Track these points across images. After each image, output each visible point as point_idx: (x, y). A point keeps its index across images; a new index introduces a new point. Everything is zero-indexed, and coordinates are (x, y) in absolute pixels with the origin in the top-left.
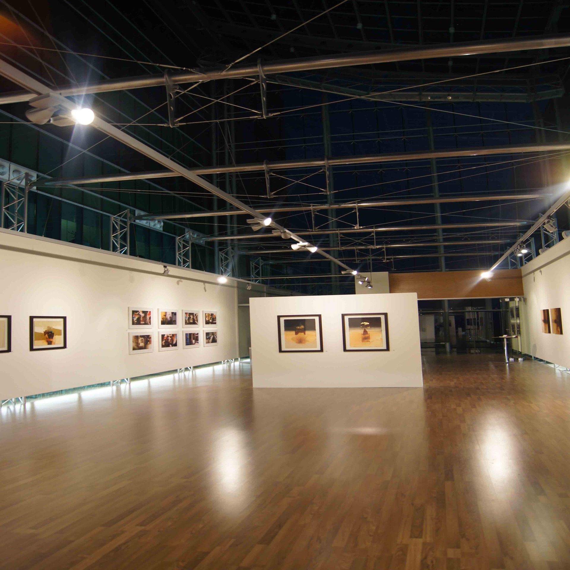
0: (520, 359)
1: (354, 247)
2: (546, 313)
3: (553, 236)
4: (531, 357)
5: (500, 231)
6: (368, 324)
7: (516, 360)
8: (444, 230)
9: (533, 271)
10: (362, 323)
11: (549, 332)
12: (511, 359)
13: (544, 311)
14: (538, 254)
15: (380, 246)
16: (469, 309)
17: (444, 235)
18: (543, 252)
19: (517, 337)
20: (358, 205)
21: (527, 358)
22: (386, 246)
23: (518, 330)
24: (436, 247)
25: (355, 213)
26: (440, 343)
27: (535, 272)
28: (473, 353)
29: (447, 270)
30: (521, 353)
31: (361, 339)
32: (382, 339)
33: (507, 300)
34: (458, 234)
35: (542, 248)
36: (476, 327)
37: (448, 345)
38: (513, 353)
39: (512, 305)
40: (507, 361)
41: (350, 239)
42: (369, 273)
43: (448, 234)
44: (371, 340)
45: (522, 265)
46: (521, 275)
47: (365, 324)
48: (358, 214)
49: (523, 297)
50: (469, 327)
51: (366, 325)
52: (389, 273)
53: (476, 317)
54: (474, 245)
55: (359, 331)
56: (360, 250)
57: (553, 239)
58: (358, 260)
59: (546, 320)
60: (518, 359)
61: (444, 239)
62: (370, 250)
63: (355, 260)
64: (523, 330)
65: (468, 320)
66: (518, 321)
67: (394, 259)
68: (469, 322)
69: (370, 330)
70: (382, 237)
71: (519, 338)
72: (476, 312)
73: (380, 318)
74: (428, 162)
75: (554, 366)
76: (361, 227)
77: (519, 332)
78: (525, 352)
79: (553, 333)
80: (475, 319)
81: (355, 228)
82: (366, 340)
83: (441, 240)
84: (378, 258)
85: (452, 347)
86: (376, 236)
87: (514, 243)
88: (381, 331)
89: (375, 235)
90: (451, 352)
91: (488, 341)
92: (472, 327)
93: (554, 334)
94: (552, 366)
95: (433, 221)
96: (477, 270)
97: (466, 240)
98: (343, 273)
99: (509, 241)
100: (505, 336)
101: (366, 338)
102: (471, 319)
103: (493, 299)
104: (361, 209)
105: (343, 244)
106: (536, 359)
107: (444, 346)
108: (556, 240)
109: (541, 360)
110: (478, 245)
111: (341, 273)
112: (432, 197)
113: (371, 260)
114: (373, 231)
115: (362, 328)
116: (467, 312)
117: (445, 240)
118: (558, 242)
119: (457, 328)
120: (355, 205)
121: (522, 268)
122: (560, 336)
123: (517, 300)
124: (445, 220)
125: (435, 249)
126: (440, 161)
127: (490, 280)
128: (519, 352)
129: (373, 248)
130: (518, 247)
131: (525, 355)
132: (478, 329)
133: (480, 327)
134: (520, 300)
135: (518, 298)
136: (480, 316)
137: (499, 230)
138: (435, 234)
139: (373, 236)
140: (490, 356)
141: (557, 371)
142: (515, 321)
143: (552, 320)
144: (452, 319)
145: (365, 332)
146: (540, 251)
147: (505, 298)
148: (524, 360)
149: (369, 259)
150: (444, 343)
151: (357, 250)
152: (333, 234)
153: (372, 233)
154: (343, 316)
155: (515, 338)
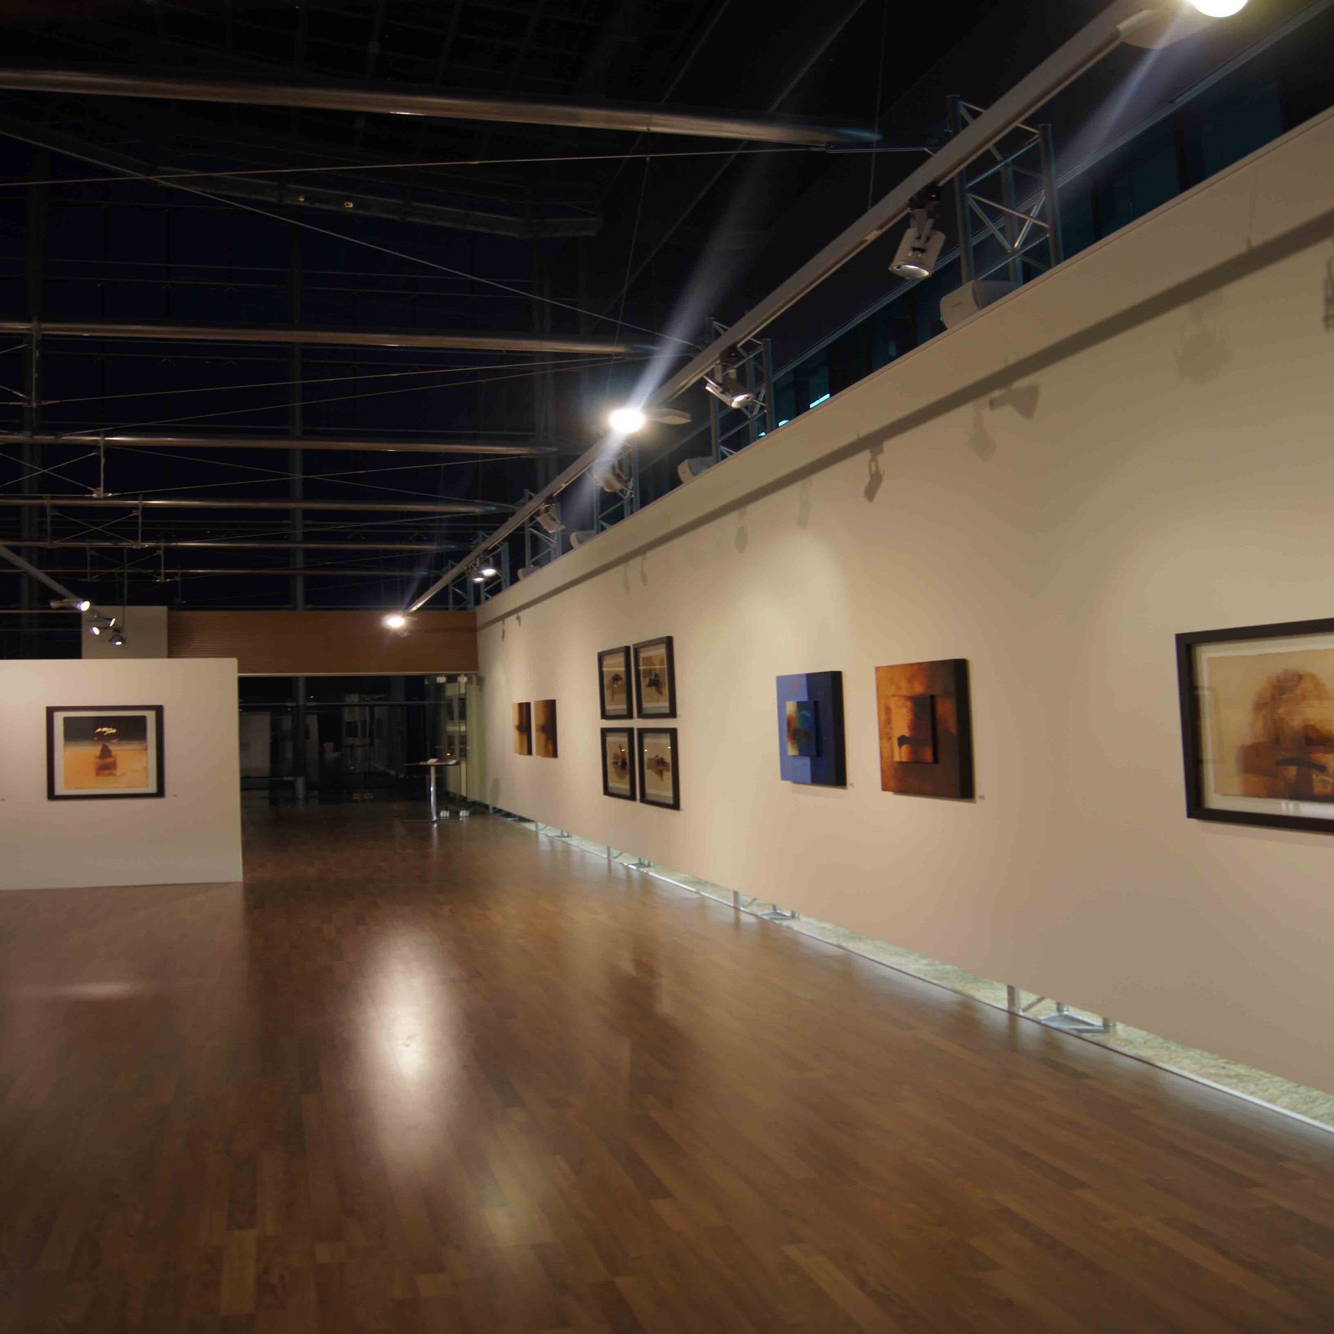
0: (463, 813)
1: (85, 542)
2: (524, 709)
3: (549, 541)
4: (486, 807)
5: (437, 524)
6: (114, 731)
7: (455, 815)
8: (308, 514)
9: (503, 618)
10: (99, 730)
11: (530, 752)
12: (444, 814)
13: (521, 705)
14: (514, 579)
15: (152, 544)
16: (353, 698)
17: (306, 526)
18: (526, 575)
19: (458, 763)
20: (106, 439)
21: (479, 809)
22: (167, 544)
23: (461, 748)
24: (286, 552)
25: (98, 458)
26: (283, 777)
27: (506, 620)
28: (356, 801)
29: (309, 606)
30: (465, 799)
31: (92, 769)
32: (146, 769)
33: (441, 680)
34: (342, 526)
35: (523, 566)
36: (367, 741)
37: (300, 783)
38: (448, 799)
39: (451, 691)
40: (435, 818)
41: (78, 521)
42: (120, 608)
43: (315, 523)
44: (118, 772)
45: (478, 602)
46: (476, 624)
47: (105, 732)
48: (103, 461)
49: (476, 674)
50: (350, 741)
51: (108, 734)
52: (170, 609)
53: (368, 719)
54: (377, 551)
55: (91, 751)
56: (99, 550)
57: (549, 547)
58: (92, 574)
59: (524, 727)
60: (458, 813)
61: (305, 533)
62: (125, 551)
63: (85, 576)
64: (473, 747)
65: (349, 724)
66: (463, 728)
67: (184, 575)
68: (352, 729)
69: (119, 748)
70: (157, 522)
71: (463, 765)
72: (367, 708)
73: (143, 719)
74: (283, 350)
75: (534, 826)
76: (110, 495)
77: (464, 753)
78: (475, 796)
79: (537, 754)
80: (364, 723)
81: (94, 495)
82: (106, 772)
83: (300, 538)
84: (144, 571)
85: (309, 787)
86: (143, 518)
87: (468, 552)
88: (146, 749)
89: (142, 516)
90: (307, 799)
91: (392, 772)
92: (358, 742)
93: (539, 757)
94: (531, 827)
95: (283, 491)
96: (376, 609)
97: (356, 539)
98: (53, 604)
99: (453, 547)
100: (432, 761)
101: (106, 766)
102: (355, 722)
103: (408, 678)
104: (112, 450)
105: (57, 535)
106: (498, 811)
107: (291, 785)
108: (555, 549)
109: (508, 815)
110: (385, 551)
111: (49, 604)
112: (283, 434)
113: (126, 576)
114: (136, 505)
115: (98, 741)
116: (348, 706)
117: (308, 537)
118: (559, 556)
119: (322, 740)
120: (99, 438)
121: (479, 609)
122: (551, 760)
123: (463, 680)
124: (312, 491)
125: (283, 558)
126: (310, 351)
127: (406, 634)
128: (462, 796)
129: (134, 547)
130: (476, 561)
131: (474, 803)
132: (372, 744)
133: (377, 742)
134: (470, 681)
135: (466, 675)
136: (377, 715)
137: (434, 521)
138: (285, 522)
139: (136, 517)
140: (395, 806)
141: (542, 838)
142: (456, 728)
143: (537, 725)
144: (313, 722)
145: (106, 753)
146: (520, 572)
147: (438, 675)
148: (472, 814)
149: (121, 575)
150: (291, 778)
151: (92, 549)
152: (31, 507)
153: (134, 511)
154: (51, 711)
155: (454, 765)
